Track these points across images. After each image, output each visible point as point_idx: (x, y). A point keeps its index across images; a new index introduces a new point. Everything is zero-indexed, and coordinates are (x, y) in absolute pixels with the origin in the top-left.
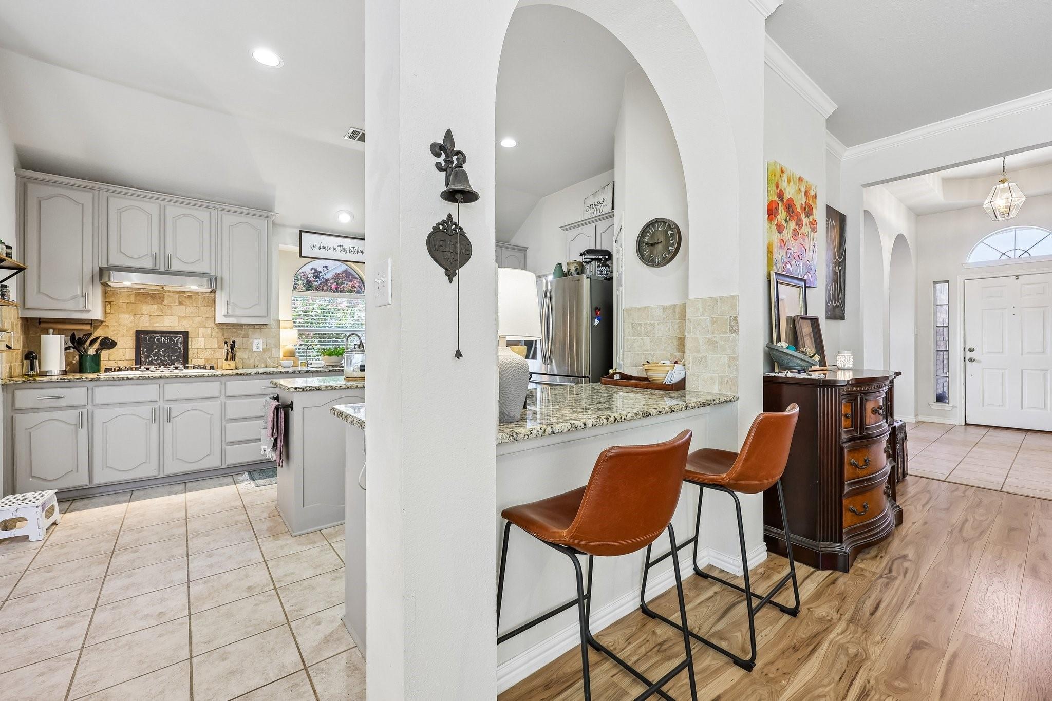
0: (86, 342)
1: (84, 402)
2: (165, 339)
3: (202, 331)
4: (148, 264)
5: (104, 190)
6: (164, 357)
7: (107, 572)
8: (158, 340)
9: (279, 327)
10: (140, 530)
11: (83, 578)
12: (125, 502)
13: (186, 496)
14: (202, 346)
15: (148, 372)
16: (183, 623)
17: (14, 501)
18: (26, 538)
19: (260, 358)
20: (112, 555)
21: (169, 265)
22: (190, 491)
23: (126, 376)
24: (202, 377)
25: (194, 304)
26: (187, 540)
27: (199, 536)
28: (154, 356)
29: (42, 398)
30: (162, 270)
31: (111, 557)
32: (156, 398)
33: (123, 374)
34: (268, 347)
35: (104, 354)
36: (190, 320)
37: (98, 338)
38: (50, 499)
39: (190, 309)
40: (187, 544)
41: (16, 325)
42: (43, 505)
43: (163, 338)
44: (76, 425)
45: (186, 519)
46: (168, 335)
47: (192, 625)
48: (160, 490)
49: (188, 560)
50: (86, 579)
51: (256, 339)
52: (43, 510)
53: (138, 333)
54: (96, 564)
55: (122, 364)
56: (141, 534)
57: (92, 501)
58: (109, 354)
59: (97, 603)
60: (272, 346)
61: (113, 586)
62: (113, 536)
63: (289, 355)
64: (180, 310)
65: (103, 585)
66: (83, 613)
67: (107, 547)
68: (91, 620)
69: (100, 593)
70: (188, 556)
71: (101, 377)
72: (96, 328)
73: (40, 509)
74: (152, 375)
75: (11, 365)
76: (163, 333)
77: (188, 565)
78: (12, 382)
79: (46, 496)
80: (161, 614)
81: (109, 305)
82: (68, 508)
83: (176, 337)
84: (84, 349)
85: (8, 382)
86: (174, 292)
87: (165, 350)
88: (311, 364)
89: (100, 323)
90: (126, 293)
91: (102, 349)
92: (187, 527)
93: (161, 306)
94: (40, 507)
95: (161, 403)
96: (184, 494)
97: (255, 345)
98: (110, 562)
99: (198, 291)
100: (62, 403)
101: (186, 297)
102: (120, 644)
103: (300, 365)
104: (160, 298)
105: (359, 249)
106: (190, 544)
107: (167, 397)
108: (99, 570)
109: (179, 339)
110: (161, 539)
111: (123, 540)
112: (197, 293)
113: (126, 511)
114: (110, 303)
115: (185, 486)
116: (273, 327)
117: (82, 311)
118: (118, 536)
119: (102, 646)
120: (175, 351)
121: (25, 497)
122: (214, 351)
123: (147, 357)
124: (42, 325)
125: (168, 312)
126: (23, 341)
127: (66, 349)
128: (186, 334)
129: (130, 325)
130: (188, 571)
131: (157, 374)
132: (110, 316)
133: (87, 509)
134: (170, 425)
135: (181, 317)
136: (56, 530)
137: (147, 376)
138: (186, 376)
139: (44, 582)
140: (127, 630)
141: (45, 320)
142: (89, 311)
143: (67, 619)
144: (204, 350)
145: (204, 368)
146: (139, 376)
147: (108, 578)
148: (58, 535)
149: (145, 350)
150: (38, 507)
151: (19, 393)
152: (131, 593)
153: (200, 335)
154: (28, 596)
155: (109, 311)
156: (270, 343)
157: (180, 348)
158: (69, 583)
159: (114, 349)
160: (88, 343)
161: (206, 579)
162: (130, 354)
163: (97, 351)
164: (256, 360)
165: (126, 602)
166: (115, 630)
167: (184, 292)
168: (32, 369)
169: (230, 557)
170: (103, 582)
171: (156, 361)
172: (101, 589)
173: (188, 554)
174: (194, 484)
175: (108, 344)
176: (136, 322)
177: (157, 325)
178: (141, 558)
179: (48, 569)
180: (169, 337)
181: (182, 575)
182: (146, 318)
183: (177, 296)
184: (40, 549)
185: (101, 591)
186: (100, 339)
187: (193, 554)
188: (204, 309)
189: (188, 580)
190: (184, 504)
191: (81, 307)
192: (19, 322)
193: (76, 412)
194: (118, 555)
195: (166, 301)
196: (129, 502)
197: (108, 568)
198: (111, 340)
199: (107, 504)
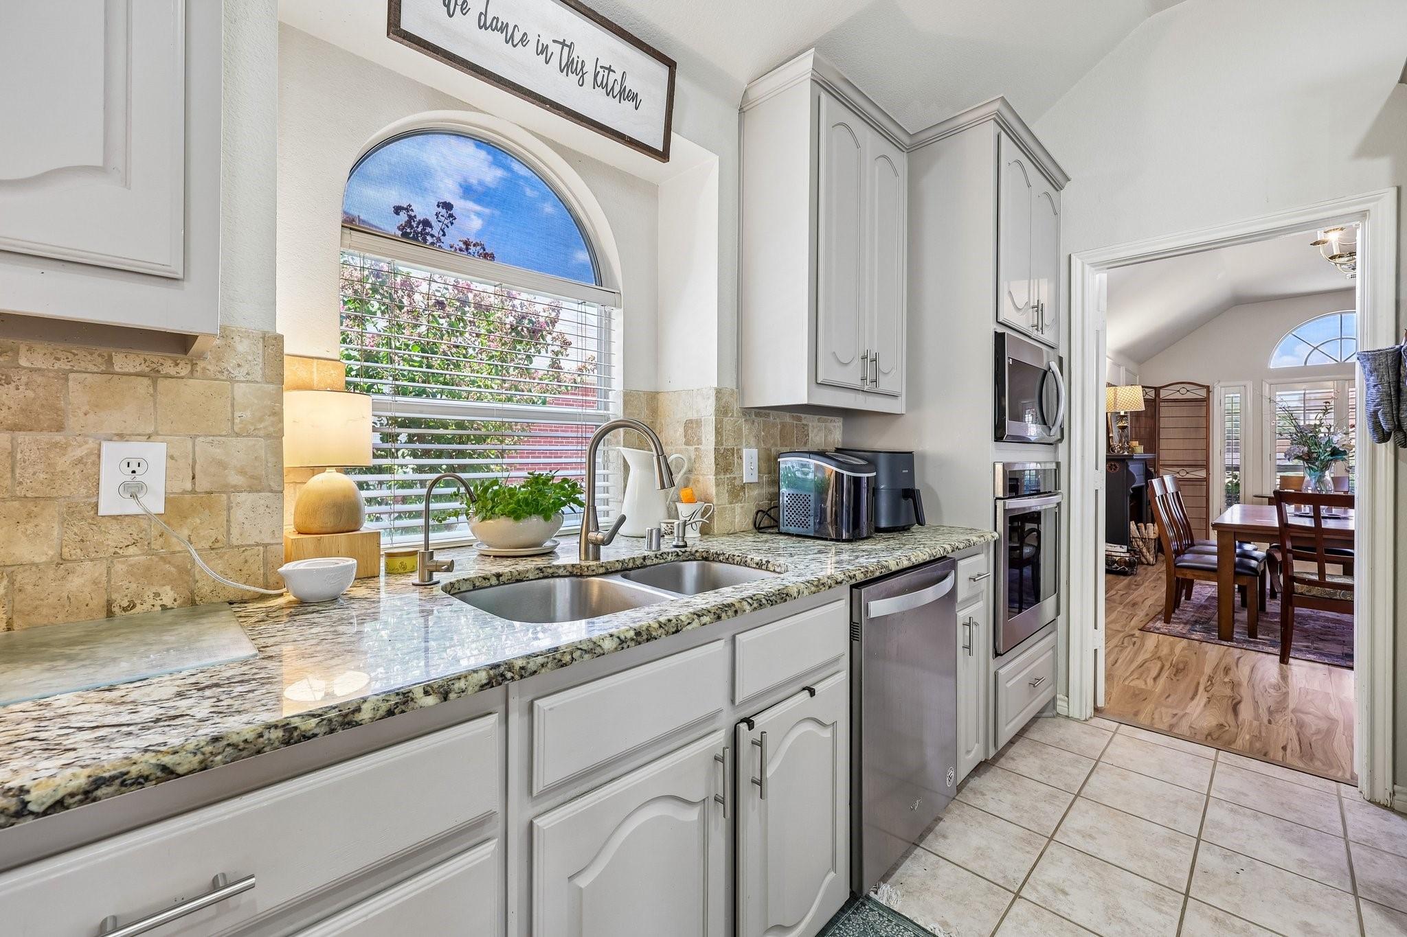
9: (278, 378)
19: (150, 552)
34: (203, 484)
51: (121, 437)
60: (235, 479)
63: (330, 523)
88: (450, 567)
97: (111, 476)
103: (382, 573)
105: (629, 85)
116: (239, 374)
156: (222, 465)
164: (120, 567)
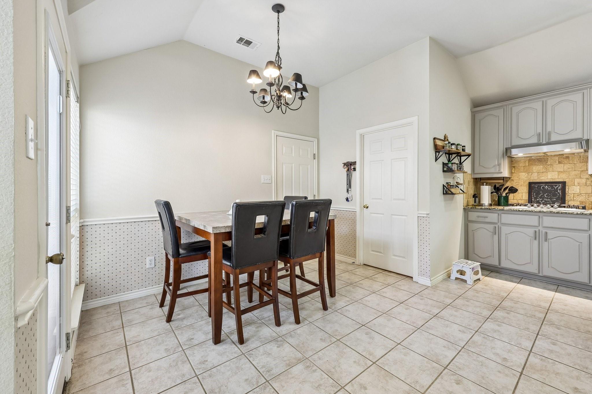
0: (501, 189)
1: (497, 221)
2: (548, 187)
3: (577, 181)
4: (534, 140)
5: (509, 105)
6: (547, 198)
7: (490, 316)
8: (543, 188)
10: (517, 302)
11: (478, 313)
12: (515, 282)
13: (555, 294)
14: (578, 191)
15: (532, 208)
16: (515, 375)
17: (463, 262)
18: (465, 281)
20: (496, 309)
21: (549, 138)
22: (560, 292)
23: (518, 209)
24: (571, 214)
25: (571, 162)
26: (542, 324)
27: (552, 326)
28: (540, 198)
29: (478, 217)
30: (544, 142)
31: (495, 310)
32: (537, 224)
33: (518, 208)
35: (511, 196)
36: (567, 173)
37: (508, 187)
38: (477, 266)
39: (567, 166)
40: (541, 326)
41: (471, 181)
42: (473, 269)
43: (546, 186)
44: (493, 232)
45: (548, 310)
46: (550, 184)
47: (521, 381)
48: (538, 283)
49: (537, 337)
50: (479, 314)
52: (473, 271)
53: (530, 184)
54: (487, 309)
55: (520, 202)
56: (516, 305)
57: (500, 275)
58: (514, 196)
59: (478, 330)
61: (489, 326)
62: (501, 298)
64: (560, 167)
65: (485, 322)
66: (471, 330)
67: (496, 303)
68: (472, 337)
69: (482, 326)
70: (538, 334)
71: (505, 209)
72: (507, 181)
73: (471, 270)
74: (534, 210)
75: (468, 200)
76: (546, 183)
77: (535, 340)
78: (467, 208)
79: (475, 265)
80: (505, 359)
81: (514, 169)
82: (488, 274)
83: (556, 186)
84: (501, 193)
85: (466, 208)
86: (555, 156)
87: (548, 194)
89: (509, 179)
90: (523, 160)
91: (510, 193)
92: (546, 315)
93: (545, 166)
94: (471, 269)
95: (540, 228)
96: (554, 293)
98: (493, 312)
99: (574, 152)
100: (487, 220)
101: (563, 158)
102: (478, 359)
104: (545, 161)
106: (543, 327)
107: (545, 224)
108: (486, 313)
109: (558, 187)
110: (525, 314)
111: (506, 304)
112: (574, 154)
113: (514, 288)
114: (514, 167)
115: (558, 288)
117: (498, 173)
118: (504, 300)
119: (471, 354)
120: (555, 195)
121: (467, 262)
122: (589, 195)
123: (536, 198)
124: (482, 181)
125: (551, 169)
126: (474, 189)
127: (491, 193)
128: (564, 183)
129: (525, 179)
130: (534, 344)
131: (539, 209)
132: (514, 174)
133: (496, 278)
134: (546, 243)
135: (559, 172)
136: (479, 283)
137: (531, 210)
138: (558, 212)
139: (463, 305)
140: (485, 354)
141: (483, 179)
142: (502, 172)
143: (463, 328)
144: (580, 194)
145: (577, 207)
146: (525, 210)
147: (489, 319)
148: (479, 286)
149: (535, 194)
150: (470, 268)
151: (470, 213)
152: (495, 335)
153: (576, 183)
154: (457, 308)
155: (514, 172)
157: (559, 193)
158: (472, 312)
159: (516, 193)
160: (503, 190)
161: (544, 358)
162: (525, 196)
163: (506, 194)
165: (491, 338)
166: (479, 350)
167: (563, 155)
168: (475, 202)
169: (569, 355)
170: (486, 321)
171: (541, 201)
172: (483, 323)
173: (538, 333)
174: (565, 289)
175: (513, 190)
176: (529, 177)
177: (543, 178)
178: (510, 319)
179: (468, 300)
180: (551, 185)
181: (528, 344)
182: (535, 175)
183: (557, 158)
184: (469, 289)
185: (483, 324)
186: (509, 187)
187: (542, 335)
188: (579, 165)
189: (531, 350)
190: (551, 299)
191: (497, 171)
192: (472, 180)
193: (493, 226)
194: (499, 310)
195: (549, 162)
196: (518, 284)
197: (491, 315)
198: (514, 188)
199: (506, 280)
